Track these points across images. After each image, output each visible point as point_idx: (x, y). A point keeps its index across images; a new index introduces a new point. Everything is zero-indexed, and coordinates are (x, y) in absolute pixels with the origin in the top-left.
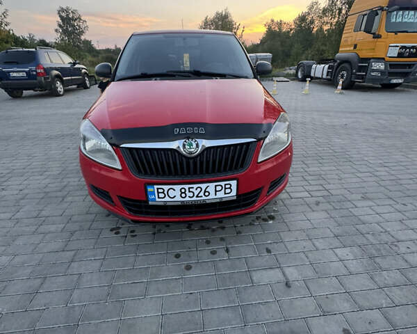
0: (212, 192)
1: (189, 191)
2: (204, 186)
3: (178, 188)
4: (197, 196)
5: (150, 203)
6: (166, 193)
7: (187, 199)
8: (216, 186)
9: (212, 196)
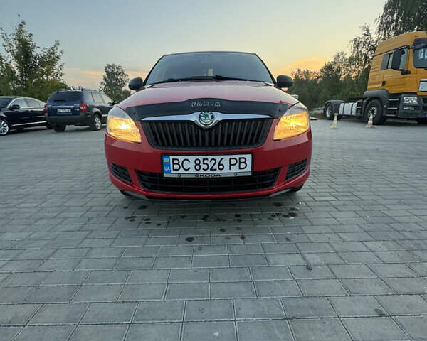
0: (227, 166)
1: (204, 163)
2: (218, 158)
3: (192, 158)
4: (211, 169)
5: (166, 175)
6: (180, 164)
7: (201, 171)
8: (230, 159)
9: (226, 170)
